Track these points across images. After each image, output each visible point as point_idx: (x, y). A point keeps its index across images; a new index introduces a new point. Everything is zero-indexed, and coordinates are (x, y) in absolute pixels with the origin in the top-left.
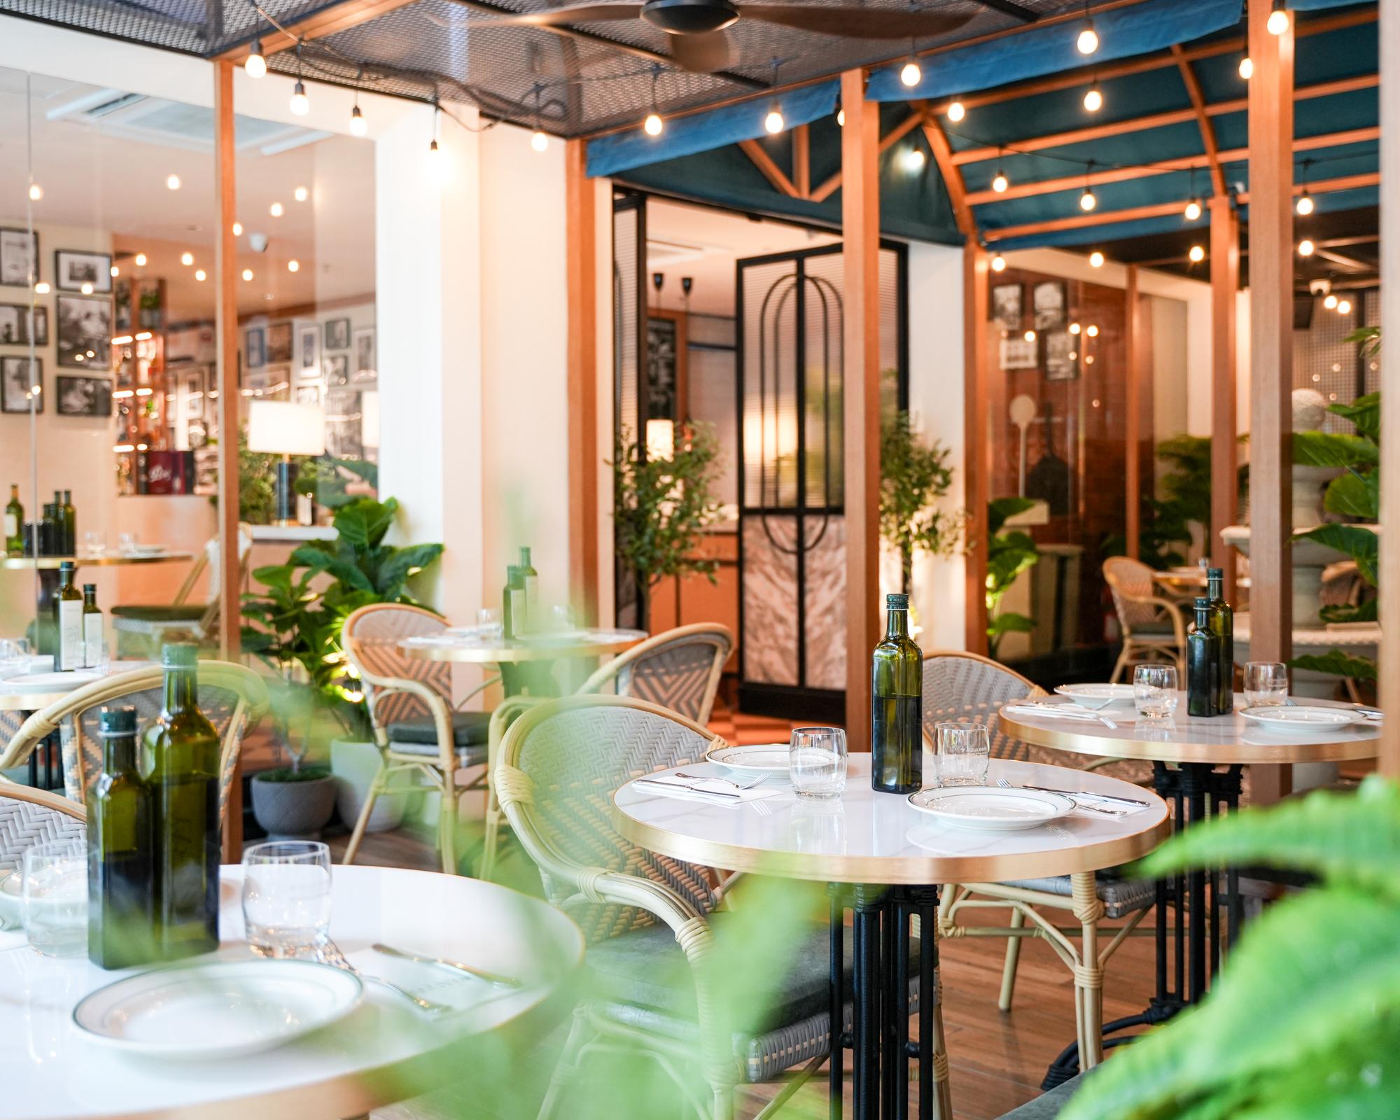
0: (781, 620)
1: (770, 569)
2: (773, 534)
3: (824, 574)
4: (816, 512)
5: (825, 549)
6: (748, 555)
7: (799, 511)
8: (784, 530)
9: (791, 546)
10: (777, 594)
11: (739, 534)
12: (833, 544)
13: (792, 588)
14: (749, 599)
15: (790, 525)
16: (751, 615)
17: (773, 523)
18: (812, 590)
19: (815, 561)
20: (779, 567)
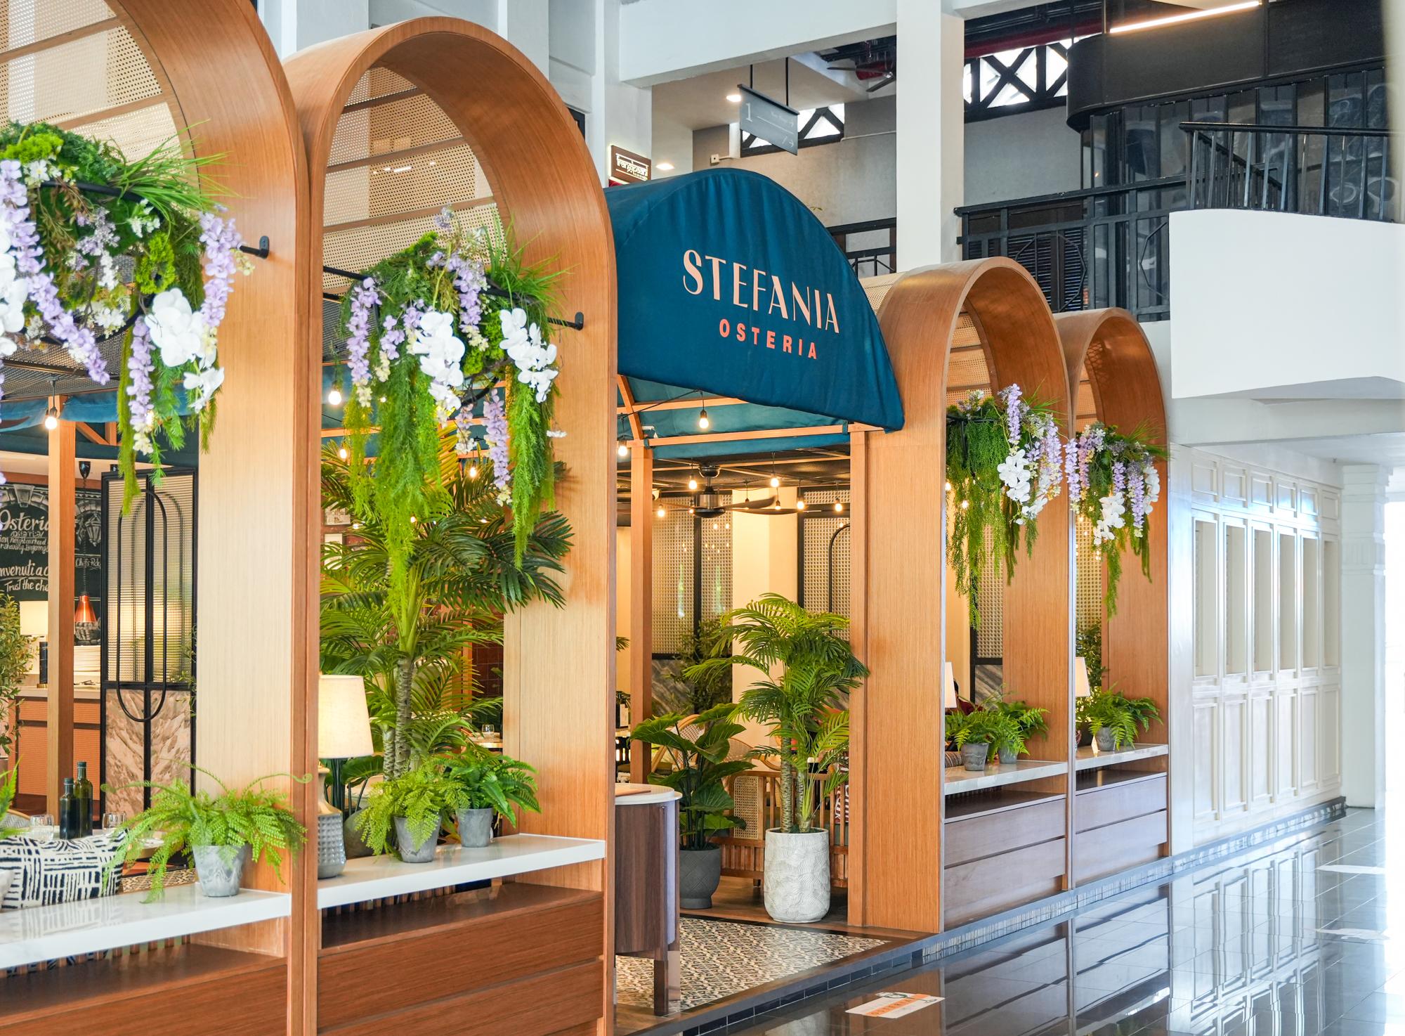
0: (133, 777)
1: (124, 734)
2: (127, 704)
3: (165, 739)
4: (158, 687)
5: (165, 718)
6: (109, 721)
7: (147, 686)
8: (134, 701)
9: (140, 716)
10: (130, 754)
11: (102, 701)
12: (171, 715)
13: (140, 750)
14: (109, 759)
15: (140, 696)
16: (110, 772)
17: (126, 695)
18: (155, 752)
19: (158, 728)
20: (131, 732)
